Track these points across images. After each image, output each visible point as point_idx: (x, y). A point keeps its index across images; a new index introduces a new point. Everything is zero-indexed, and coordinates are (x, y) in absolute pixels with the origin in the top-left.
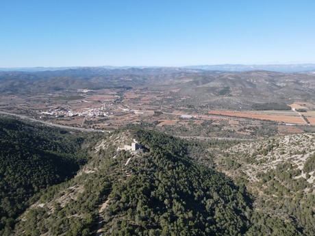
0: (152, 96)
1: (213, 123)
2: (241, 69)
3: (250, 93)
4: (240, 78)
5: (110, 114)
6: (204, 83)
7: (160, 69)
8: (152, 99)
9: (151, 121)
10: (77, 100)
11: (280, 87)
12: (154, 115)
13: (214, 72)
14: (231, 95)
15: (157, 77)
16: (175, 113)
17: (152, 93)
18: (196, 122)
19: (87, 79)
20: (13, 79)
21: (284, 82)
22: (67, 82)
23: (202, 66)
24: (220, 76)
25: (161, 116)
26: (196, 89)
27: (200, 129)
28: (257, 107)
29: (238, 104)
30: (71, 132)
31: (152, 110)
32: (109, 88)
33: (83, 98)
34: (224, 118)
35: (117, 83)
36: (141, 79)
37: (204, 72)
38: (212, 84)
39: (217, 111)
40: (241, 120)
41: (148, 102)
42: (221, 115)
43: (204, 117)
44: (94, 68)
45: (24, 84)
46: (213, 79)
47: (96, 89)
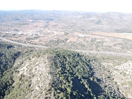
1: (97, 40)
4: (105, 16)
6: (88, 18)
8: (63, 26)
9: (63, 39)
10: (26, 26)
12: (64, 35)
14: (102, 24)
16: (75, 33)
17: (63, 23)
19: (32, 15)
21: (127, 18)
22: (22, 16)
24: (95, 15)
25: (68, 35)
28: (117, 31)
29: (107, 29)
30: (15, 47)
31: (63, 31)
32: (42, 20)
33: (29, 24)
34: (103, 37)
35: (46, 17)
38: (92, 18)
39: (97, 33)
40: (111, 38)
41: (61, 27)
42: (99, 35)
43: (91, 36)
46: (92, 16)
47: (36, 20)
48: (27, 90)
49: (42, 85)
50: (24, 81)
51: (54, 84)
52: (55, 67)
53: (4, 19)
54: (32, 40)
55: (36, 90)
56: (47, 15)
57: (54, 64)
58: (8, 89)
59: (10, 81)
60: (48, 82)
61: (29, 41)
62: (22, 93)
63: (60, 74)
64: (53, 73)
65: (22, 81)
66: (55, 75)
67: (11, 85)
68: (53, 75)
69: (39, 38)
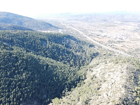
10: (111, 27)
30: (96, 47)
32: (133, 22)
47: (125, 22)
48: (95, 91)
49: (111, 95)
50: (95, 82)
51: (126, 101)
52: (134, 83)
54: (114, 44)
55: (103, 96)
57: (133, 78)
58: (80, 82)
59: (83, 76)
60: (119, 95)
61: (111, 44)
62: (90, 92)
63: (138, 93)
64: (129, 88)
65: (92, 81)
66: (131, 92)
67: (83, 80)
68: (127, 90)
69: (123, 43)
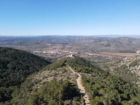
0: (77, 47)
1: (102, 57)
2: (117, 37)
3: (119, 46)
4: (115, 40)
5: (60, 53)
6: (99, 42)
7: (80, 37)
8: (77, 48)
10: (46, 48)
11: (133, 44)
12: (77, 54)
13: (104, 38)
14: (111, 47)
15: (79, 39)
16: (86, 53)
17: (77, 46)
18: (95, 56)
19: (50, 40)
20: (20, 40)
21: (135, 42)
22: (42, 41)
23: (99, 36)
25: (80, 54)
26: (96, 44)
27: (96, 58)
28: (121, 52)
29: (113, 50)
31: (77, 52)
33: (48, 47)
34: (107, 55)
35: (62, 42)
36: (72, 40)
37: (100, 38)
38: (103, 43)
40: (114, 56)
41: (75, 49)
42: (105, 54)
43: (98, 55)
44: (52, 36)
45: (25, 42)
46: (103, 41)
47: (53, 44)
53: (28, 43)
56: (62, 40)
